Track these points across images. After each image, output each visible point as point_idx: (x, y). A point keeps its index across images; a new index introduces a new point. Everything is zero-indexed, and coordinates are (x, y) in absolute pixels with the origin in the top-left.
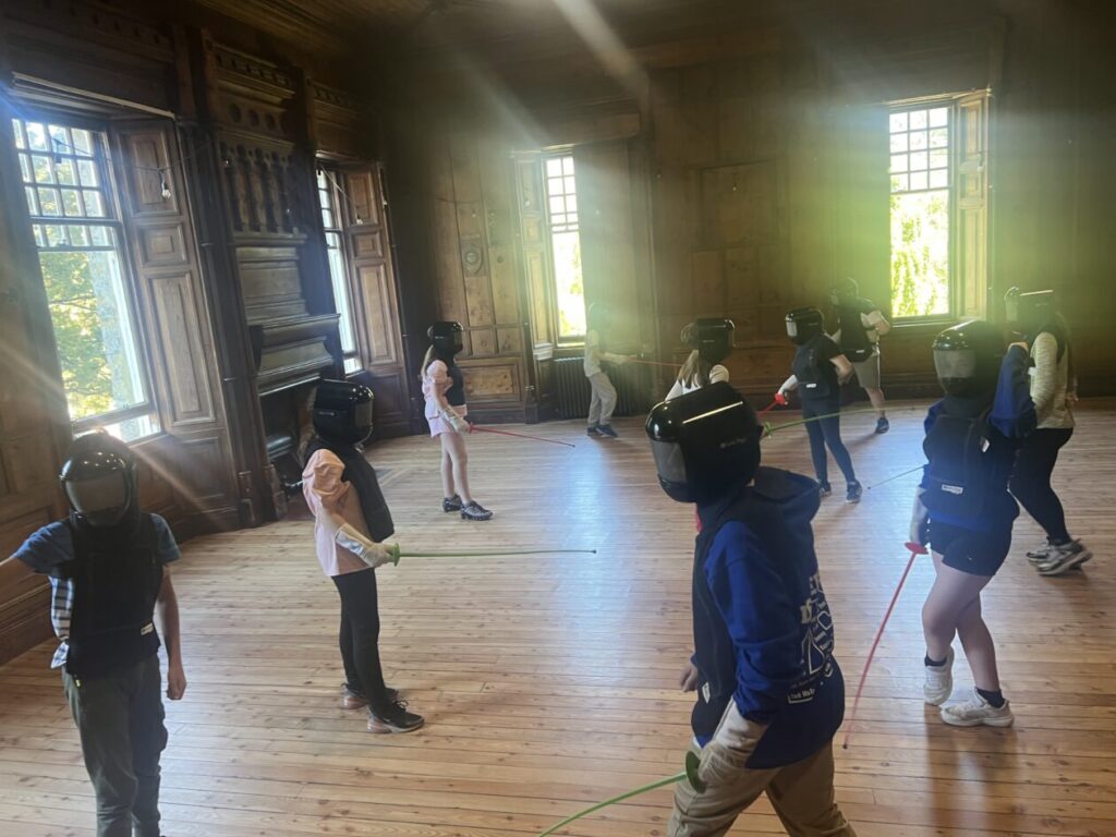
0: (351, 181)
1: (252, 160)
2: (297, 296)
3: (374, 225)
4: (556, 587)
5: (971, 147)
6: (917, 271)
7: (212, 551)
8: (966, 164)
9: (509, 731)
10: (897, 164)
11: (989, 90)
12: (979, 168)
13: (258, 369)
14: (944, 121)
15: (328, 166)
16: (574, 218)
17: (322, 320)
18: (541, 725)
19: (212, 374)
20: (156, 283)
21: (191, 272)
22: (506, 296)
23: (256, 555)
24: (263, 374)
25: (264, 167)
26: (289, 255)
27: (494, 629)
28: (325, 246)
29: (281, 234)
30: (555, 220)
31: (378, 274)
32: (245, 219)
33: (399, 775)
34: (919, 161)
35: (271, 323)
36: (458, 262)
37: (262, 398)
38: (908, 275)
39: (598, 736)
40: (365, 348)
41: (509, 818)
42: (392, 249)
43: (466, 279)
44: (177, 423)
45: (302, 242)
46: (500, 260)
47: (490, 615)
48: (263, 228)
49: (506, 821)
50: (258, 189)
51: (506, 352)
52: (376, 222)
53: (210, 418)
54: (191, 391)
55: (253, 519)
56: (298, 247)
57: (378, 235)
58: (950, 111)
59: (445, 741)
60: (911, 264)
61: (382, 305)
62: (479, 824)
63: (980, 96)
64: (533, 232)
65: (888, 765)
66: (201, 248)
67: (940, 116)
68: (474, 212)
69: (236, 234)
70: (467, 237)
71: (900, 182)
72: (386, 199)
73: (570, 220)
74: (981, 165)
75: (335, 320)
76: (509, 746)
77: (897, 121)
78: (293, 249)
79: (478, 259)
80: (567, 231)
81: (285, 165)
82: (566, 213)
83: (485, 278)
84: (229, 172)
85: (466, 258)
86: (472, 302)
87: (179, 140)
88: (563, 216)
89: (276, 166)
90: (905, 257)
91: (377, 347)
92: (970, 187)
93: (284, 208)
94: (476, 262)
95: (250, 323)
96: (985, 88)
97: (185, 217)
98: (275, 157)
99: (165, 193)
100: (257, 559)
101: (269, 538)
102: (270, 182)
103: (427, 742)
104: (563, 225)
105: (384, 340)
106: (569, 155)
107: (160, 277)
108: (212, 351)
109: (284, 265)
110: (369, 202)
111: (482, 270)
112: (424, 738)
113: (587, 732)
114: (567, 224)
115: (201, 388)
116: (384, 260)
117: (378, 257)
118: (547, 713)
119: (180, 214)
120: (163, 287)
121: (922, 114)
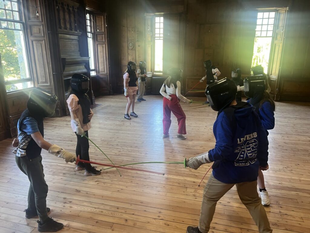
0: (97, 18)
1: (66, 8)
2: (78, 51)
3: (102, 32)
4: (143, 142)
5: (281, 24)
6: (260, 61)
7: (47, 123)
8: (278, 30)
9: (122, 183)
10: (258, 28)
12: (282, 32)
13: (64, 71)
14: (273, 16)
15: (90, 12)
16: (162, 35)
17: (85, 58)
18: (132, 182)
19: (50, 72)
20: (34, 42)
21: (45, 40)
22: (140, 57)
23: (59, 125)
24: (65, 73)
25: (69, 10)
26: (76, 38)
27: (123, 152)
28: (87, 37)
29: (73, 31)
30: (156, 35)
31: (103, 47)
32: (63, 26)
33: (88, 193)
34: (264, 28)
35: (68, 58)
36: (127, 45)
37: (64, 80)
38: (257, 62)
39: (147, 186)
40: (98, 69)
41: (118, 208)
42: (107, 39)
43: (129, 51)
44: (39, 85)
45: (80, 35)
46: (139, 46)
47: (123, 148)
48: (68, 29)
49: (117, 209)
50: (67, 17)
53: (49, 84)
54: (43, 76)
55: (60, 115)
56: (79, 36)
57: (104, 35)
58: (276, 13)
59: (104, 184)
60: (258, 59)
61: (103, 57)
62: (108, 209)
63: (285, 9)
64: (150, 39)
65: (230, 203)
66: (48, 33)
67: (273, 14)
68: (133, 31)
69: (59, 30)
70: (130, 38)
71: (258, 34)
72: (107, 25)
73: (161, 36)
74: (283, 30)
75: (88, 59)
76: (121, 187)
77: (260, 15)
78: (77, 37)
79: (133, 45)
80: (160, 39)
81: (76, 10)
82: (160, 34)
83: (134, 51)
84: (58, 10)
85: (129, 44)
86: (130, 58)
88: (159, 35)
89: (73, 10)
90: (257, 57)
91: (101, 69)
92: (279, 37)
93: (75, 23)
94: (131, 46)
95: (62, 57)
96: (287, 7)
97: (43, 23)
98: (73, 7)
99: (37, 14)
100: (59, 126)
101: (64, 121)
103: (98, 184)
104: (159, 37)
105: (103, 67)
106: (162, 16)
107: (35, 40)
108: (50, 65)
109: (74, 41)
110: (102, 25)
111: (134, 48)
112: (97, 182)
113: (145, 185)
114: (160, 37)
115: (46, 75)
116: (105, 43)
117: (103, 42)
118: (134, 178)
119: (42, 22)
120: (36, 44)
121: (267, 13)
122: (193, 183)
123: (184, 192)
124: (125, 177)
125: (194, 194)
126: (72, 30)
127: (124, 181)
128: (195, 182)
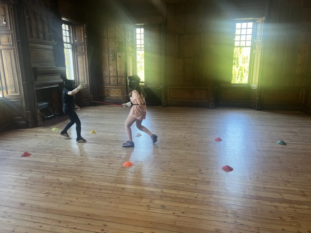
0: (76, 29)
1: (38, 17)
2: (53, 61)
3: (83, 43)
5: (258, 34)
8: (256, 39)
10: (237, 38)
11: (264, 18)
12: (259, 41)
13: (35, 81)
14: (251, 26)
16: (143, 46)
17: (60, 68)
18: (85, 193)
19: (19, 81)
20: (3, 51)
21: (14, 49)
22: (121, 68)
23: (27, 136)
24: (37, 83)
25: (43, 20)
26: (51, 48)
27: (85, 163)
28: (63, 47)
29: (47, 41)
30: (138, 46)
31: (83, 58)
32: (35, 35)
33: (33, 206)
34: (243, 38)
35: (40, 67)
36: (107, 56)
37: (36, 90)
39: (100, 198)
40: (78, 79)
41: (60, 222)
42: (87, 51)
43: (110, 62)
44: (8, 95)
45: (55, 44)
46: (120, 57)
47: (86, 159)
48: (41, 38)
49: (58, 223)
50: (40, 26)
51: (120, 84)
52: (83, 42)
53: (18, 94)
54: (13, 86)
55: (31, 125)
56: (54, 46)
57: (83, 46)
58: (253, 23)
59: (53, 196)
61: (83, 67)
62: (49, 223)
63: (261, 19)
64: (131, 49)
65: (184, 213)
66: (17, 41)
67: (250, 25)
68: (113, 42)
69: (30, 39)
70: (111, 49)
71: (237, 44)
72: (86, 35)
74: (260, 40)
75: (65, 69)
76: (71, 199)
77: (238, 25)
78: (52, 46)
79: (113, 55)
80: (141, 50)
81: (50, 20)
82: (141, 45)
83: (115, 62)
84: (29, 20)
85: (110, 54)
86: (111, 68)
87: (12, 7)
89: (47, 20)
91: (81, 79)
92: (257, 46)
94: (113, 57)
95: (33, 67)
96: (263, 17)
97: (12, 32)
98: (47, 17)
99: (4, 23)
101: (34, 132)
103: (47, 196)
104: (139, 48)
105: (83, 77)
106: (142, 28)
107: (4, 49)
108: (19, 74)
109: (48, 50)
110: (81, 35)
111: (114, 59)
112: (47, 195)
113: (98, 196)
114: (141, 48)
115: (16, 85)
116: (85, 54)
117: (83, 53)
118: (89, 189)
119: (11, 30)
120: (5, 52)
121: (245, 24)
122: (151, 193)
123: (138, 202)
124: (79, 189)
125: (148, 204)
126: (45, 40)
128: (152, 192)
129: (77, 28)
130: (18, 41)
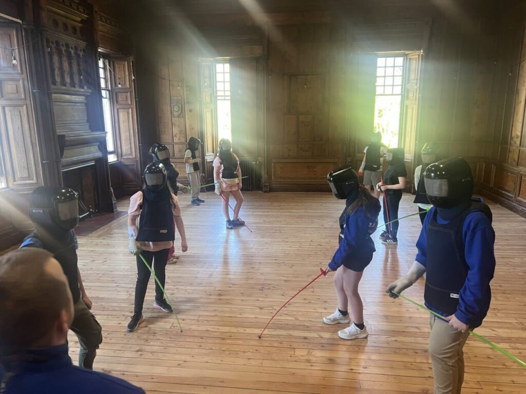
0: (116, 65)
1: (64, 49)
2: (85, 121)
3: (127, 88)
4: (211, 275)
5: (413, 76)
8: (409, 84)
9: (183, 349)
10: (379, 81)
11: (422, 51)
12: (415, 87)
13: (62, 156)
14: (401, 64)
15: (105, 56)
16: (228, 93)
17: (97, 134)
18: (201, 346)
19: (36, 158)
20: (7, 109)
21: (26, 104)
22: (193, 129)
24: (64, 160)
25: (70, 53)
26: (82, 100)
27: (180, 296)
28: (101, 97)
29: (77, 89)
30: (219, 93)
31: (128, 113)
32: (58, 79)
33: (125, 373)
34: (389, 81)
35: (70, 134)
36: (169, 110)
37: (63, 172)
39: (228, 353)
40: (119, 150)
42: (136, 101)
43: (173, 119)
44: (16, 183)
45: (89, 94)
46: (191, 111)
47: (177, 288)
48: (68, 85)
50: (66, 65)
52: (128, 86)
53: (34, 181)
54: (24, 167)
56: (87, 97)
57: (129, 94)
58: (404, 59)
59: (151, 355)
61: (129, 130)
63: (418, 53)
64: (208, 99)
66: (32, 92)
67: (400, 61)
68: (179, 86)
69: (52, 87)
70: (175, 98)
71: (379, 90)
72: (134, 76)
73: (226, 94)
74: (416, 85)
75: (104, 135)
76: (183, 358)
77: (381, 61)
78: (84, 97)
79: (179, 109)
80: (225, 99)
81: (81, 54)
82: (224, 91)
83: (182, 119)
84: (50, 54)
85: (173, 108)
86: (176, 130)
87: (24, 35)
89: (76, 53)
90: (379, 124)
91: (126, 150)
92: (411, 95)
93: (80, 75)
94: (178, 111)
95: (58, 134)
96: (420, 50)
97: (25, 75)
98: (76, 48)
99: (14, 62)
102: (73, 61)
103: (141, 355)
104: (223, 96)
105: (129, 146)
106: (227, 63)
107: (9, 106)
108: (37, 147)
109: (78, 104)
110: (125, 77)
111: (181, 115)
112: (139, 353)
113: (224, 350)
114: (225, 96)
115: (29, 166)
116: (132, 106)
117: (129, 104)
118: (204, 340)
119: (22, 73)
120: (10, 111)
121: (392, 59)
122: (303, 340)
123: (291, 356)
124: (188, 340)
125: (307, 358)
126: (75, 87)
127: (187, 346)
128: (306, 338)
129: (118, 64)
130: (34, 91)
